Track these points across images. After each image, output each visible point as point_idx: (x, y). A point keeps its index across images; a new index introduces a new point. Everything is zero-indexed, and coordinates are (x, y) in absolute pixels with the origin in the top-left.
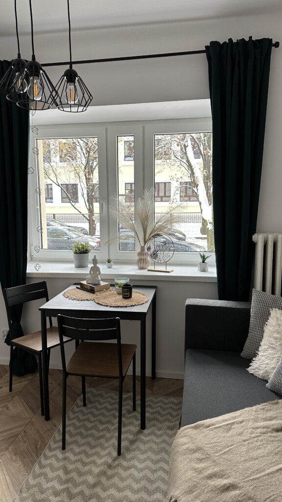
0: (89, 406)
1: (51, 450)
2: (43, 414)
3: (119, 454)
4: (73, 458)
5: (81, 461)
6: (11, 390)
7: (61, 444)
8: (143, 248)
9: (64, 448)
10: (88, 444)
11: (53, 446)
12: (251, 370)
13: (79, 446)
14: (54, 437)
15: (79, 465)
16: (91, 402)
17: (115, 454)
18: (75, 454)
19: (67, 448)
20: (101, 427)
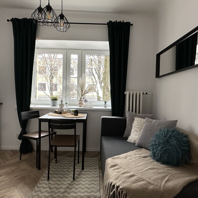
0: (58, 163)
1: (42, 181)
2: (37, 167)
3: (74, 179)
4: (53, 183)
5: (57, 184)
6: (20, 159)
7: (47, 178)
8: (81, 98)
9: (48, 179)
10: (60, 177)
11: (43, 179)
12: (128, 141)
13: (55, 178)
14: (43, 176)
15: (56, 186)
16: (59, 161)
17: (72, 180)
18: (54, 181)
19: (50, 179)
20: (65, 170)
